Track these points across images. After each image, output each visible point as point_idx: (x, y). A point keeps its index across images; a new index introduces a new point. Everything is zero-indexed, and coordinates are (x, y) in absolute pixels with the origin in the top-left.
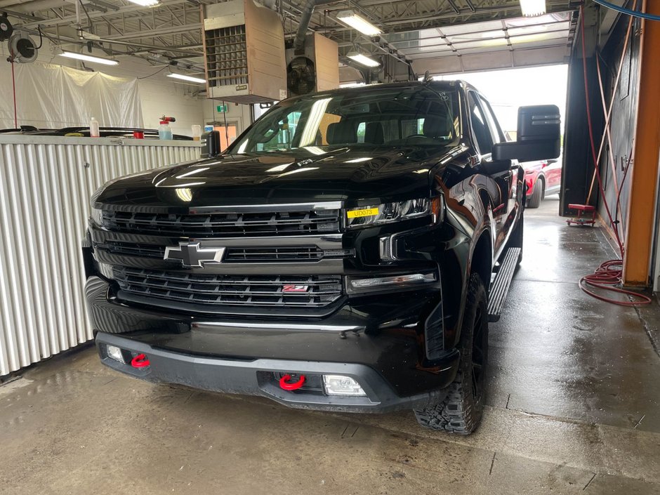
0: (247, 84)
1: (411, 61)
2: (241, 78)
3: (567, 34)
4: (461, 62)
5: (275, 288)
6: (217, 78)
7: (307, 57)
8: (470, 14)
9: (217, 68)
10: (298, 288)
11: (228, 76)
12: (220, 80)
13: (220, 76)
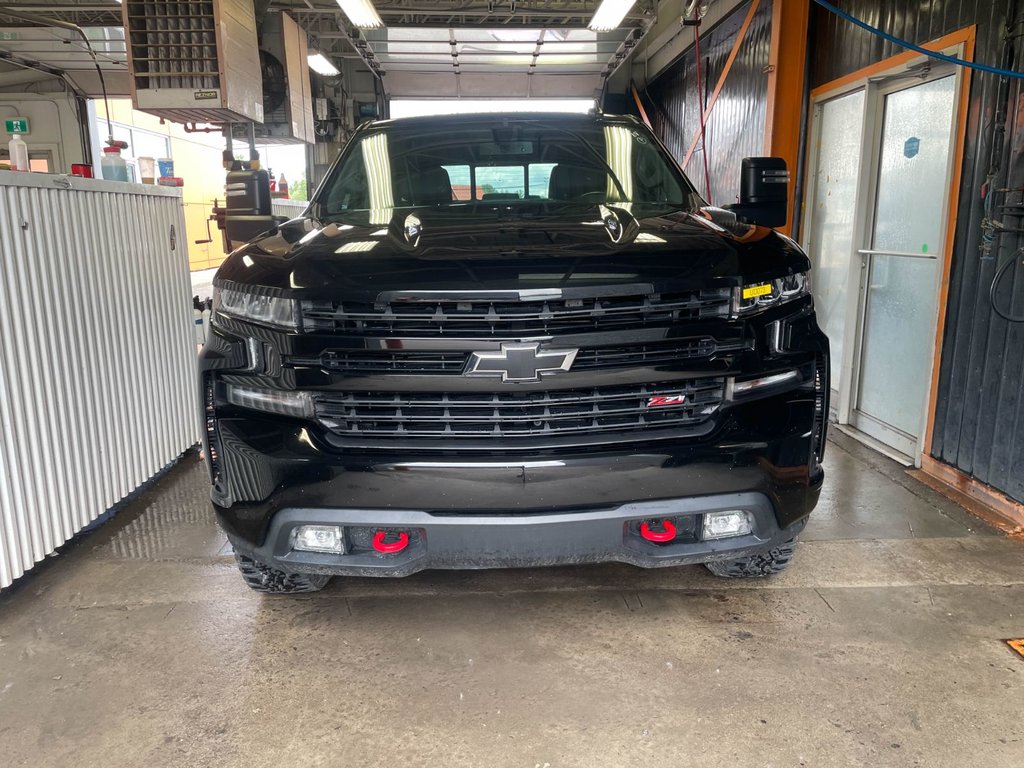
0: (218, 91)
1: (384, 73)
2: (203, 78)
3: (594, 58)
4: (458, 82)
5: (636, 402)
6: (151, 73)
7: (267, 50)
8: (487, 14)
9: (151, 57)
10: (670, 399)
11: (174, 72)
12: (158, 79)
13: (158, 70)
